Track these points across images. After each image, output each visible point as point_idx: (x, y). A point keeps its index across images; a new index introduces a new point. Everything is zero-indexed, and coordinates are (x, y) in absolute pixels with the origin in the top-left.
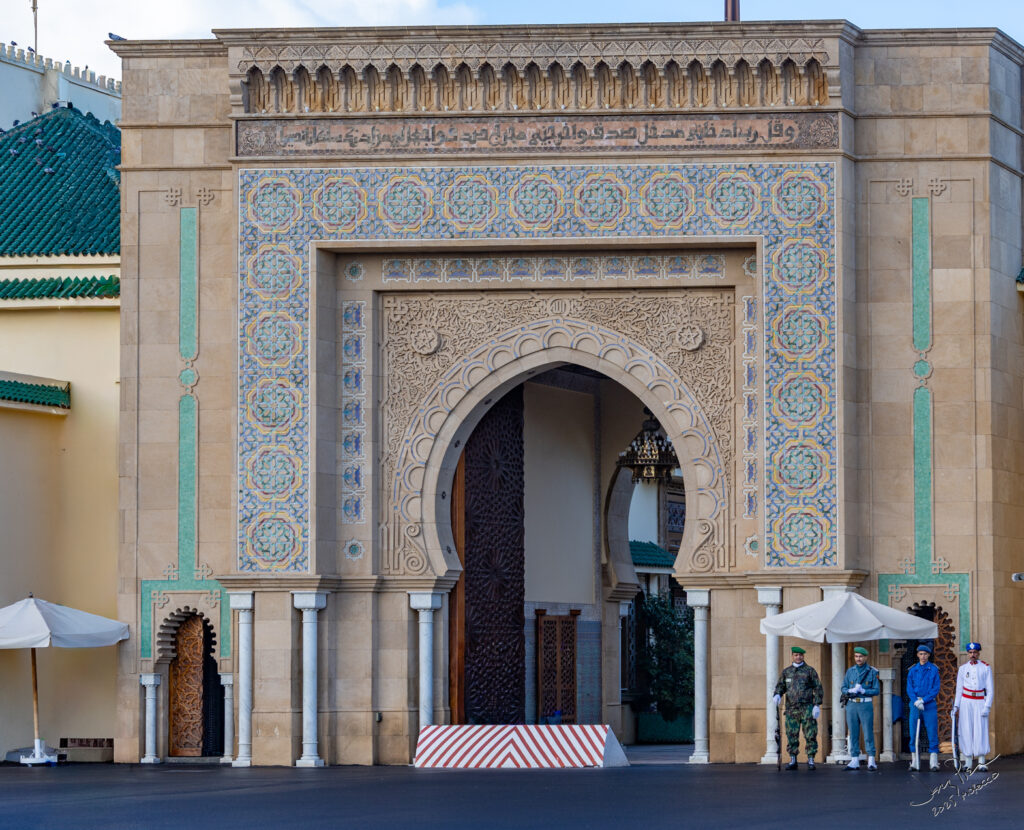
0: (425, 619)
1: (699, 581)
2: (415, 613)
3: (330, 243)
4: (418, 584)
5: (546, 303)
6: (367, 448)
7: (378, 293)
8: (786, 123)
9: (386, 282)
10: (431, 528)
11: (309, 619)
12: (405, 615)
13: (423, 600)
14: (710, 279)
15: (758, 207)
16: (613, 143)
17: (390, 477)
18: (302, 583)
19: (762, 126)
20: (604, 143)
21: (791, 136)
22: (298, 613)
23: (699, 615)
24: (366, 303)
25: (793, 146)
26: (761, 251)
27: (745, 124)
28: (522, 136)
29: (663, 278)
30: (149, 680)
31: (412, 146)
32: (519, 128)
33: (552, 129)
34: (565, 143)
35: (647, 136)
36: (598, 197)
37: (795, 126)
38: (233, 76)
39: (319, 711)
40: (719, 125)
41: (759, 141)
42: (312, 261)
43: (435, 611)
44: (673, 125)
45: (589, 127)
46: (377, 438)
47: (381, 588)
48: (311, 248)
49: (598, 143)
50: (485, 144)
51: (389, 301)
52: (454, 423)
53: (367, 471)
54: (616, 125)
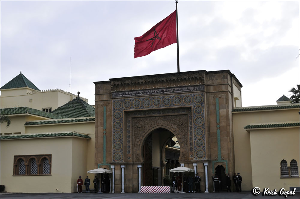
0: (140, 169)
2: (138, 168)
3: (126, 110)
4: (139, 164)
5: (158, 118)
6: (131, 142)
7: (133, 118)
9: (134, 116)
10: (140, 155)
11: (123, 169)
12: (137, 169)
13: (139, 166)
14: (183, 113)
15: (192, 101)
16: (168, 92)
17: (134, 147)
18: (122, 164)
19: (192, 88)
20: (167, 92)
21: (197, 89)
22: (121, 168)
24: (131, 119)
25: (197, 91)
26: (192, 108)
27: (189, 88)
28: (154, 92)
29: (176, 114)
31: (138, 95)
33: (159, 90)
34: (161, 93)
35: (174, 91)
36: (166, 101)
37: (197, 88)
38: (112, 86)
39: (124, 184)
40: (185, 88)
41: (192, 90)
42: (123, 113)
44: (178, 89)
45: (165, 90)
47: (133, 164)
48: (123, 111)
49: (166, 92)
50: (149, 94)
52: (144, 138)
53: (131, 146)
54: (169, 89)
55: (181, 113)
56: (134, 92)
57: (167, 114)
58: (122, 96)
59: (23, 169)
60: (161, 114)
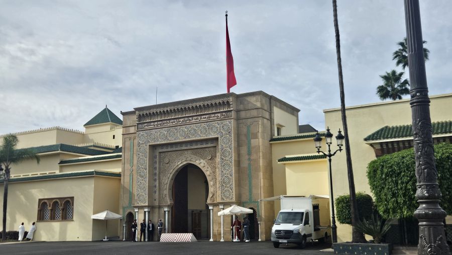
0: (167, 213)
1: (211, 204)
2: (165, 212)
3: (151, 144)
4: (165, 206)
5: (186, 152)
6: (157, 181)
7: (160, 153)
8: (224, 114)
9: (161, 151)
10: (167, 196)
11: (147, 213)
12: (163, 212)
13: (166, 209)
14: (212, 145)
15: (219, 130)
16: (194, 121)
17: (161, 186)
18: (145, 207)
19: (219, 115)
21: (224, 116)
22: (145, 212)
23: (211, 211)
24: (158, 154)
25: (224, 118)
26: (219, 139)
27: (216, 115)
29: (204, 146)
30: (124, 225)
31: (163, 125)
32: (180, 120)
33: (185, 119)
34: (187, 122)
35: (200, 119)
36: (192, 131)
38: (137, 116)
40: (212, 115)
41: (219, 118)
42: (148, 147)
43: (169, 211)
44: (204, 116)
45: (191, 118)
46: (159, 179)
47: (160, 207)
48: (148, 145)
49: (192, 121)
50: (174, 123)
51: (161, 154)
52: (171, 175)
53: (157, 185)
54: (195, 118)
55: (209, 145)
56: (159, 123)
57: (196, 147)
58: (147, 127)
59: (48, 214)
60: (189, 147)
